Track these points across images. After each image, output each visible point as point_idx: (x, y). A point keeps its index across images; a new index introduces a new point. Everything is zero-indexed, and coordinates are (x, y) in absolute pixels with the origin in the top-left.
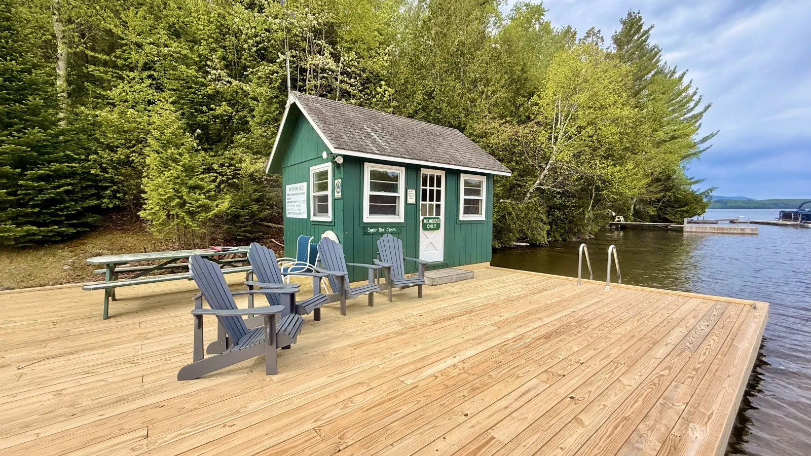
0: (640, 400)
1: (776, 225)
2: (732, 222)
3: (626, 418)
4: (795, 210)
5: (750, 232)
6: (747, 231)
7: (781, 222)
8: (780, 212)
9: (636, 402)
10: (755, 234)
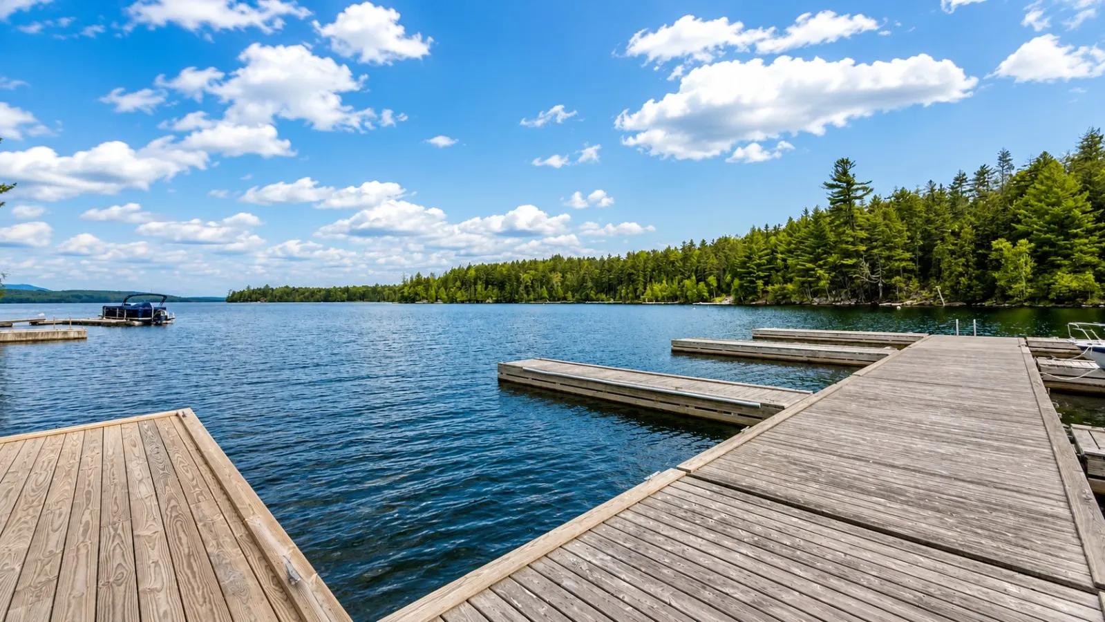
0: (182, 535)
1: (99, 324)
2: (34, 323)
3: (189, 555)
4: (120, 304)
5: (76, 336)
6: (72, 335)
7: (105, 320)
8: (104, 307)
9: (180, 539)
10: (83, 338)
